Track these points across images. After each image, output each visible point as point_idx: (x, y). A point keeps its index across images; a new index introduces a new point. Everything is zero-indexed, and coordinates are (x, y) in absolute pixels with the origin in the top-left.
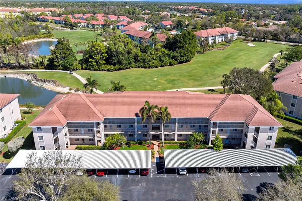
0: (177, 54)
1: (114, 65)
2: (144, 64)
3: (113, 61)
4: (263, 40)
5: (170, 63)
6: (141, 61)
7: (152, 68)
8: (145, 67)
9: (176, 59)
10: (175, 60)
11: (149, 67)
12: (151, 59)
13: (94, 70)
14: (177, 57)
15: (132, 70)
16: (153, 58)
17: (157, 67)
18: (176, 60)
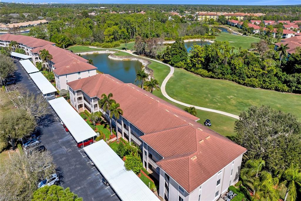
0: (291, 79)
1: (209, 71)
2: (239, 79)
3: (210, 67)
5: (276, 87)
6: (236, 75)
7: (247, 86)
8: (239, 83)
9: (290, 84)
10: (287, 85)
11: (244, 84)
12: (250, 75)
13: (191, 71)
14: (292, 83)
15: (221, 81)
16: (253, 75)
17: (253, 86)
18: (289, 86)
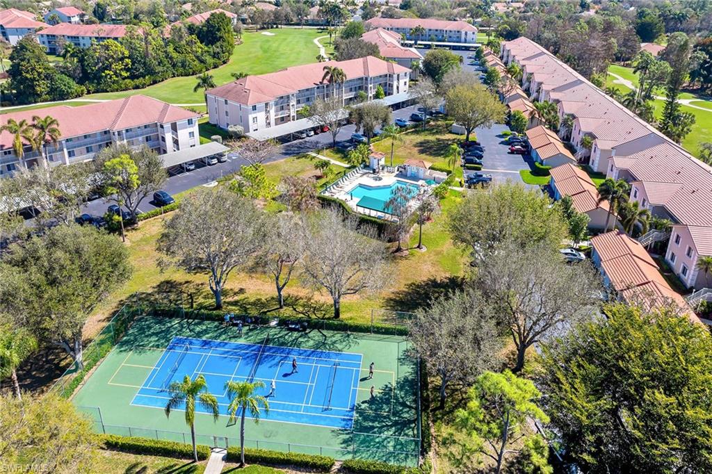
2: (185, 69)
3: (137, 71)
4: (275, 26)
5: (213, 64)
6: (178, 66)
7: (197, 74)
9: (218, 57)
11: (193, 74)
14: (220, 54)
17: (201, 72)
